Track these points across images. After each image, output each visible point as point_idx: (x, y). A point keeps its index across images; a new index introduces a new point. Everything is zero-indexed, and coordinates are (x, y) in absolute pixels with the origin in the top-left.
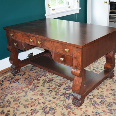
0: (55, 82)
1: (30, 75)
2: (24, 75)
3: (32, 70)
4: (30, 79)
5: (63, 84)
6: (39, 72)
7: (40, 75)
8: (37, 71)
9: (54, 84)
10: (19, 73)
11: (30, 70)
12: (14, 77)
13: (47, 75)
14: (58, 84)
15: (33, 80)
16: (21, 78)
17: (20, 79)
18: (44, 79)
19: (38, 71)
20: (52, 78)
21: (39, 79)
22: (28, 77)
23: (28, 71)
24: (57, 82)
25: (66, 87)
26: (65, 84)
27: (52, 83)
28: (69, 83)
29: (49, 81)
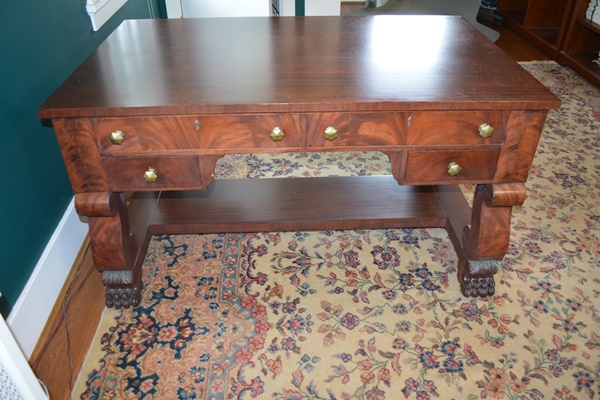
0: (320, 257)
2: (176, 288)
3: (176, 252)
5: (354, 253)
8: (199, 248)
9: (329, 266)
14: (343, 260)
18: (274, 268)
20: (292, 249)
21: (254, 274)
24: (329, 256)
25: (374, 256)
26: (360, 248)
27: (320, 265)
28: (361, 239)
29: (299, 262)
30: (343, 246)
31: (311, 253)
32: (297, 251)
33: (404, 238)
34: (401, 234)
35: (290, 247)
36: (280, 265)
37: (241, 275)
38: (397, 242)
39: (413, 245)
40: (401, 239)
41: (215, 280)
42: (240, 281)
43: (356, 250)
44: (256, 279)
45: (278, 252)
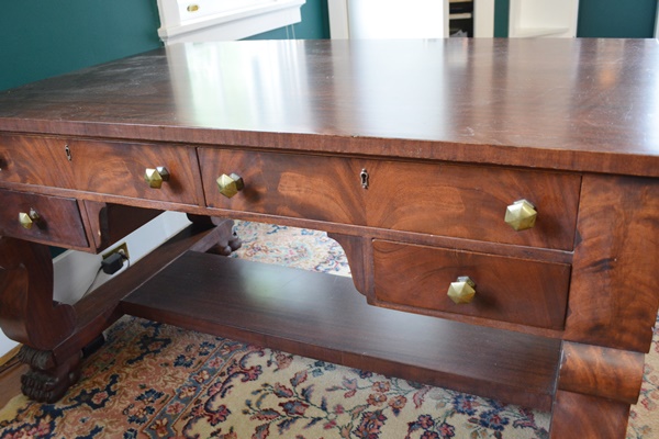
0: (324, 407)
1: (151, 385)
2: (112, 394)
3: (150, 347)
4: (163, 414)
5: (380, 417)
6: (198, 358)
7: (212, 372)
8: (181, 349)
9: (327, 427)
10: (75, 392)
11: (138, 349)
12: (52, 426)
13: (257, 370)
14: (356, 423)
15: (181, 424)
16: (100, 425)
17: (97, 430)
18: (248, 404)
19: (188, 349)
20: (294, 382)
21: (215, 406)
22: (141, 404)
23: (131, 362)
24: (339, 410)
25: (410, 430)
26: (396, 411)
27: (315, 420)
28: (409, 397)
29: (289, 406)
30: (372, 400)
31: (315, 399)
32: (298, 390)
33: (483, 415)
34: (482, 407)
35: (292, 381)
36: (258, 404)
37: (198, 401)
38: (465, 418)
39: (491, 431)
40: (477, 416)
41: (162, 398)
42: (190, 410)
43: (388, 412)
44: (210, 413)
45: (272, 383)
